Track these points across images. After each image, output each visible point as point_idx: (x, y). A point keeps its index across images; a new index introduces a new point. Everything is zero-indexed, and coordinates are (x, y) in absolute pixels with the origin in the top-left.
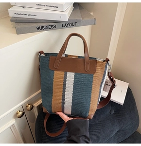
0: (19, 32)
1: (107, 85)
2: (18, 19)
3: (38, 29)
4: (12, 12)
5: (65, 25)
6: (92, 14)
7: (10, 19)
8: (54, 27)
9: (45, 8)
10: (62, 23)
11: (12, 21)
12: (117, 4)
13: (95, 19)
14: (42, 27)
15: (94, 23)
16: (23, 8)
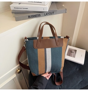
0: (17, 20)
2: (16, 11)
3: (29, 17)
4: (12, 7)
5: (47, 14)
6: (63, 5)
7: (12, 11)
8: (39, 16)
9: (33, 3)
10: (44, 13)
11: (12, 13)
13: (66, 9)
14: (32, 16)
15: (65, 12)
16: (20, 4)
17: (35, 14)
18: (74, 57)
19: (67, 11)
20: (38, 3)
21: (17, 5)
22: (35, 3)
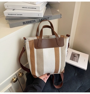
0: (12, 26)
1: (75, 56)
2: (10, 18)
3: (24, 23)
4: (6, 13)
5: (42, 20)
8: (34, 22)
9: (28, 9)
10: (39, 19)
11: (6, 19)
13: (61, 15)
14: (27, 22)
15: (60, 17)
16: (14, 10)
17: (30, 20)
18: (77, 61)
19: (62, 17)
22: (29, 9)
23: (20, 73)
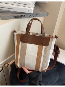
0: (3, 19)
2: (2, 11)
3: (15, 17)
5: (31, 16)
8: (24, 17)
10: (29, 14)
12: (61, 2)
13: (48, 13)
14: (17, 16)
16: (5, 4)
17: (20, 15)
20: (24, 5)
21: (3, 5)
22: (20, 5)
23: (6, 63)
